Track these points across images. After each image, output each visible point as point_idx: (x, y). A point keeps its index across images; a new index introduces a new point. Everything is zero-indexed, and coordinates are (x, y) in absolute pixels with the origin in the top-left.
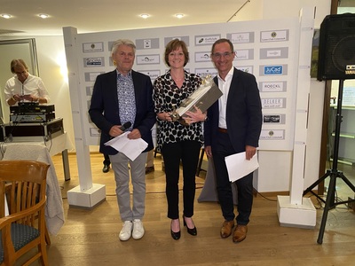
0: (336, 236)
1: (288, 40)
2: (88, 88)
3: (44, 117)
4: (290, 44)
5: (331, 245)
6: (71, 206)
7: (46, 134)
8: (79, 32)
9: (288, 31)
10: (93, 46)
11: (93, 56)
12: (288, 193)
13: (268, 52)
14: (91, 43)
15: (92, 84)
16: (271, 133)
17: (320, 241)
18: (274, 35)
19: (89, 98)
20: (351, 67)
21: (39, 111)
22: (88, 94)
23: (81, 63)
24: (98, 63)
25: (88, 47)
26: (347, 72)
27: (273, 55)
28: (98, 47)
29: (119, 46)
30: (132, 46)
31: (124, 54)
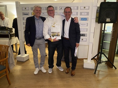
0: (100, 72)
1: (89, 9)
2: (24, 23)
3: (9, 32)
4: (89, 11)
5: (98, 74)
7: (9, 37)
8: (21, 4)
9: (89, 7)
10: (25, 8)
11: (26, 12)
15: (25, 21)
16: (82, 40)
17: (95, 73)
18: (85, 8)
19: (25, 26)
20: (108, 19)
21: (7, 30)
22: (24, 24)
23: (22, 14)
24: (27, 14)
25: (24, 9)
26: (107, 21)
27: (84, 14)
28: (27, 9)
29: (36, 7)
30: (41, 8)
31: (37, 10)
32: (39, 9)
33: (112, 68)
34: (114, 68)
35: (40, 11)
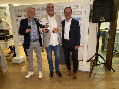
0: (96, 75)
1: (82, 8)
2: (17, 25)
3: (5, 34)
4: (83, 10)
5: (93, 78)
6: (13, 63)
7: (5, 39)
8: (14, 5)
9: (82, 6)
10: (18, 10)
11: (19, 13)
12: (82, 60)
13: (75, 13)
14: (18, 9)
15: (19, 23)
17: (90, 77)
18: (77, 7)
19: (19, 28)
20: (102, 18)
21: (3, 32)
22: (18, 26)
23: (15, 16)
24: (20, 16)
25: (17, 11)
26: (101, 20)
27: (77, 14)
28: (20, 10)
29: (29, 9)
30: (34, 9)
31: (31, 12)
32: (32, 10)
33: (110, 70)
34: (112, 71)
35: (33, 12)
